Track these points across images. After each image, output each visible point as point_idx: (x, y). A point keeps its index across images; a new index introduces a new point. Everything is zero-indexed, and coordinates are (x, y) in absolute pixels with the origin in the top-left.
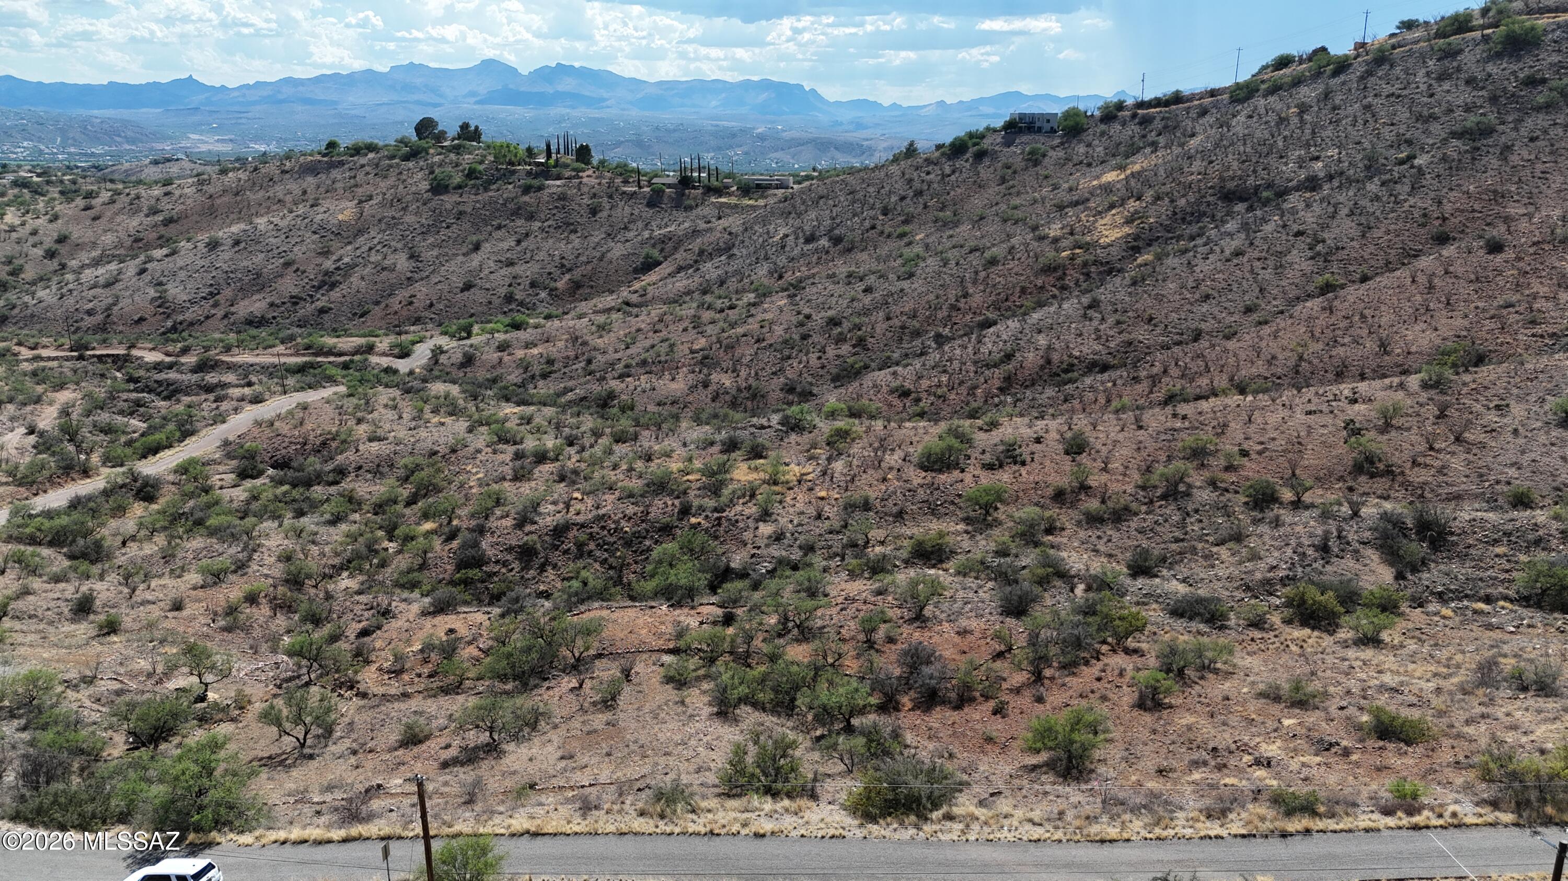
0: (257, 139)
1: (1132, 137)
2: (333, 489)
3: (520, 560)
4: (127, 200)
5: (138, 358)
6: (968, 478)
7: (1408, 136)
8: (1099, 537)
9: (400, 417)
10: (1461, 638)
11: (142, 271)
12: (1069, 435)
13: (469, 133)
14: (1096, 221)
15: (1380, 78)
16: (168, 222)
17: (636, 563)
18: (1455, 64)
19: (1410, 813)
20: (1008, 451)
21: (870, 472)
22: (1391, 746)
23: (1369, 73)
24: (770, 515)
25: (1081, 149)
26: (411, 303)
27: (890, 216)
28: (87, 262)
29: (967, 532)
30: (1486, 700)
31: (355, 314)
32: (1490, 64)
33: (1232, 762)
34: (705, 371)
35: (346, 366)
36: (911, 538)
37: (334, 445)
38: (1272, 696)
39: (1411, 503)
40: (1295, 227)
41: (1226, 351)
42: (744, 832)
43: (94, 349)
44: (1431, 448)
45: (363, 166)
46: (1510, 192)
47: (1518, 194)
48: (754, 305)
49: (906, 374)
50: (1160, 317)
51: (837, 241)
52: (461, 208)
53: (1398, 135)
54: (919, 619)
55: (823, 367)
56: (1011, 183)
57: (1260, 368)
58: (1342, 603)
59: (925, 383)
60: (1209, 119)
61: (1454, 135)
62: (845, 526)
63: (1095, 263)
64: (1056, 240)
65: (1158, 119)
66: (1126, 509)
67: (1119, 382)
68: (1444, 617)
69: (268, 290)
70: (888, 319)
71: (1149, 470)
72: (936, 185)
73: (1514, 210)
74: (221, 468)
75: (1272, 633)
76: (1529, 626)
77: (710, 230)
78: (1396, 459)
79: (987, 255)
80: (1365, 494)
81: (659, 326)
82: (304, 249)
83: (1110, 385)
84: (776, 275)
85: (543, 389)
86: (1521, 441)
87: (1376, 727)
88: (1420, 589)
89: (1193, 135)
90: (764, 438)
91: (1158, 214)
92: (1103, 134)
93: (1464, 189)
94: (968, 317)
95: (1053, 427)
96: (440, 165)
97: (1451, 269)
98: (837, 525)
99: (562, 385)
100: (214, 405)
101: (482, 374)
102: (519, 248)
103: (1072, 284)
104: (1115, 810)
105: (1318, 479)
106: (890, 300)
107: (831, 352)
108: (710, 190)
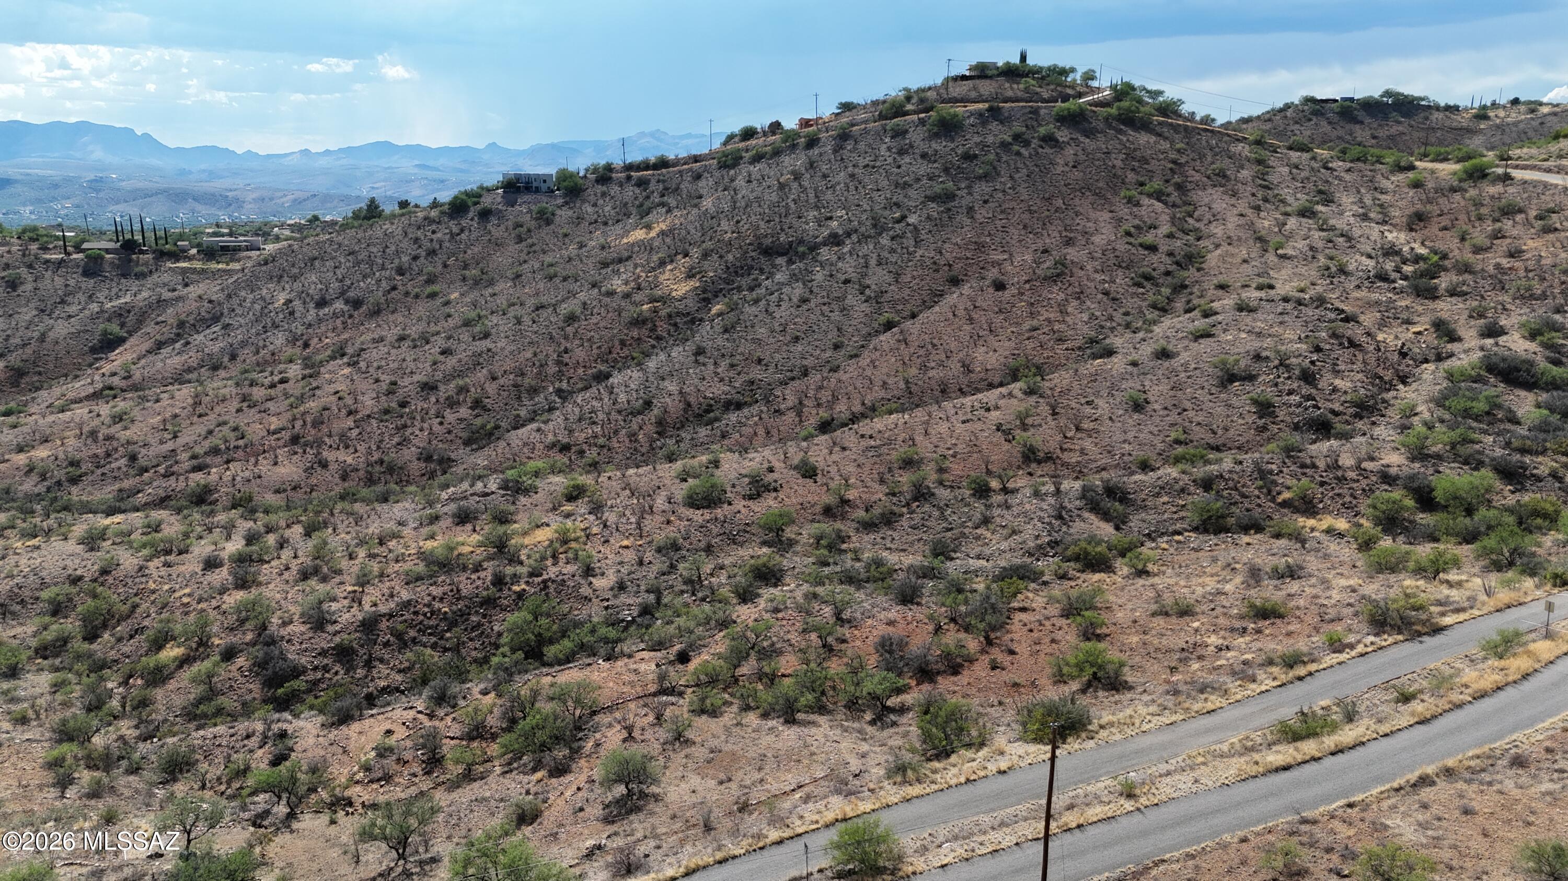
1: (636, 198)
3: (340, 661)
6: (741, 508)
8: (883, 538)
12: (794, 462)
14: (656, 276)
15: (851, 151)
17: (471, 640)
18: (906, 141)
20: (753, 482)
21: (648, 517)
23: (839, 147)
24: (592, 570)
25: (589, 208)
27: (408, 276)
29: (775, 553)
32: (933, 142)
33: (1203, 653)
34: (310, 451)
38: (1159, 613)
40: (840, 277)
41: (840, 381)
42: (991, 773)
46: (987, 243)
47: (993, 244)
48: (310, 376)
49: (553, 429)
50: (766, 357)
51: (356, 304)
53: (886, 199)
55: (449, 432)
56: (530, 241)
57: (880, 393)
59: (579, 436)
60: (707, 182)
61: (929, 199)
62: (672, 567)
63: (677, 314)
64: (627, 295)
65: (654, 182)
66: (890, 513)
67: (763, 415)
70: (493, 379)
71: (882, 481)
72: (447, 244)
73: (997, 256)
78: (1047, 448)
79: (561, 311)
81: (201, 410)
83: (756, 418)
85: (86, 494)
86: (1118, 424)
88: (1135, 534)
89: (701, 197)
91: (714, 267)
92: (604, 194)
93: (953, 241)
94: (580, 371)
95: (770, 457)
97: (976, 304)
98: (664, 567)
99: (114, 488)
103: (665, 334)
106: (481, 360)
107: (450, 416)
108: (162, 255)
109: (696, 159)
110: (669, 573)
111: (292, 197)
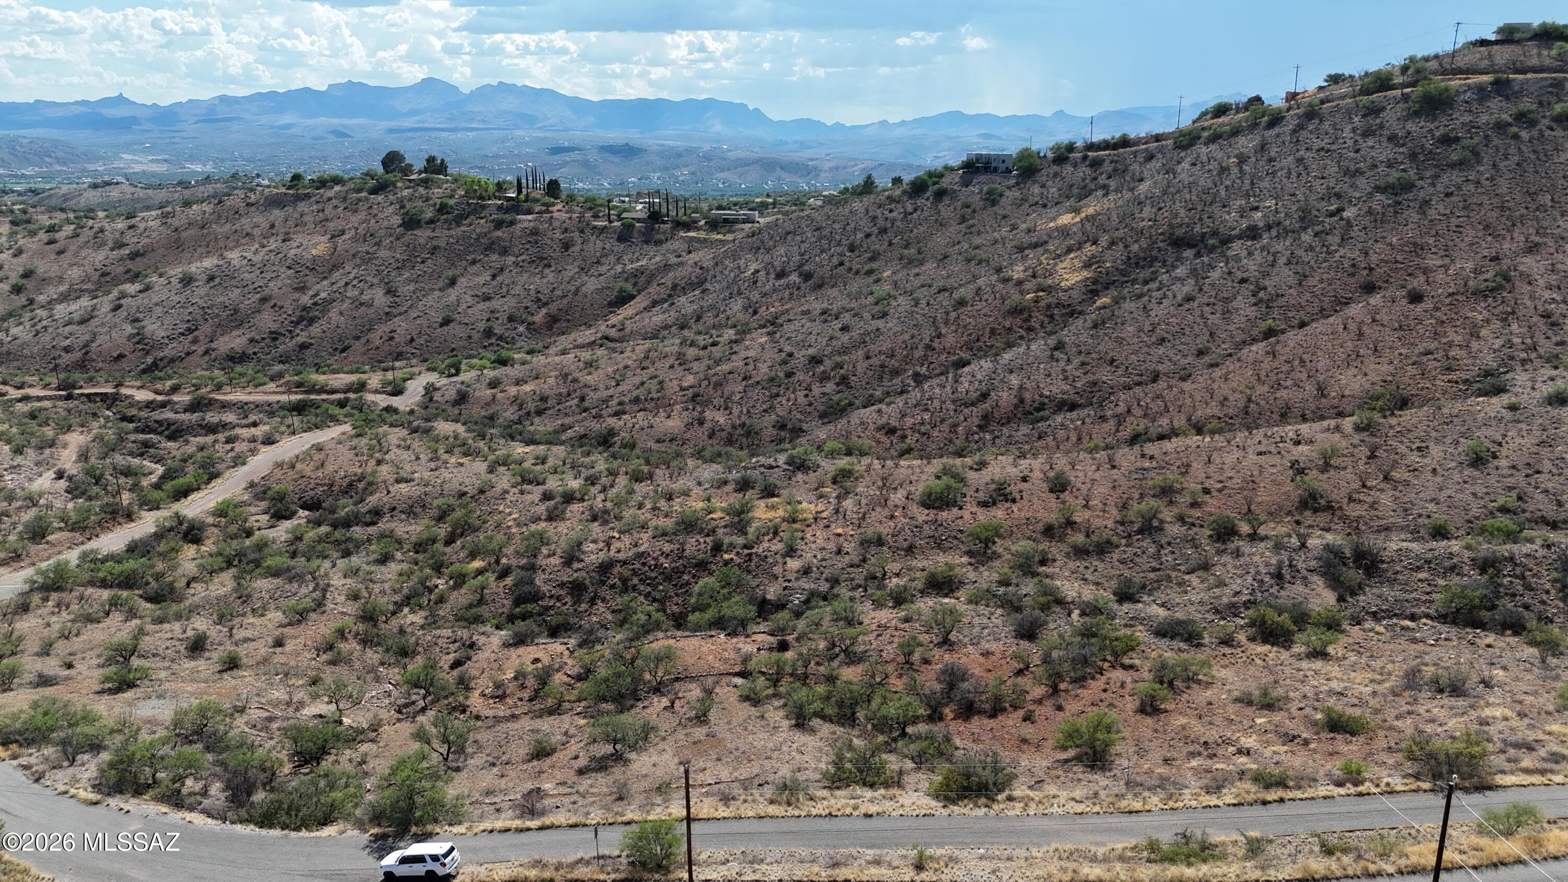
0: (193, 159)
1: (1084, 180)
2: (371, 530)
3: (572, 594)
4: (91, 233)
5: (127, 397)
6: (966, 514)
7: (1337, 190)
8: (1086, 568)
9: (418, 458)
10: (1392, 651)
11: (117, 308)
12: (1051, 474)
13: (435, 167)
14: (1056, 264)
15: (1311, 132)
16: (134, 256)
17: (677, 595)
18: (1378, 121)
19: (1356, 785)
20: (1000, 489)
21: (878, 509)
22: (1339, 737)
23: (1301, 127)
24: (795, 551)
25: (1036, 190)
26: (392, 338)
27: (857, 253)
28: (55, 297)
29: (971, 564)
30: (1411, 700)
31: (336, 349)
32: (1410, 122)
33: (1220, 752)
34: (699, 408)
35: (342, 404)
36: (923, 570)
37: (361, 486)
38: (1246, 701)
39: (1349, 534)
40: (1239, 275)
41: (1183, 392)
42: (855, 813)
43: (81, 387)
44: (1364, 486)
45: (330, 199)
46: (1428, 244)
47: (1436, 246)
48: (736, 342)
49: (891, 412)
50: (1121, 358)
51: (807, 277)
52: (435, 243)
53: (1328, 188)
54: (946, 642)
55: (810, 405)
56: (971, 222)
57: (1214, 409)
58: (1295, 622)
59: (909, 421)
60: (1155, 164)
61: (1378, 189)
62: (864, 560)
63: (1058, 305)
64: (1020, 283)
65: (1107, 162)
66: (1108, 542)
67: (1087, 420)
68: (1377, 633)
69: (247, 325)
70: (868, 358)
71: (1125, 507)
72: (899, 223)
73: (1433, 261)
74: (253, 510)
75: (1239, 650)
76: (1446, 639)
77: (681, 264)
78: (1334, 496)
79: (956, 295)
80: (1311, 526)
81: (646, 363)
82: (280, 284)
83: (1079, 423)
84: (750, 310)
85: (540, 426)
86: (1439, 479)
87: (1328, 722)
88: (1358, 610)
89: (1141, 180)
90: (775, 477)
91: (1112, 259)
92: (1056, 175)
93: (1388, 240)
94: (943, 357)
95: (1035, 465)
96: (410, 200)
97: (1378, 317)
98: (856, 560)
99: (560, 422)
100: (228, 447)
101: (477, 412)
102: (494, 283)
103: (1037, 326)
104: (1137, 790)
105: (1270, 514)
106: (867, 339)
107: (817, 390)
108: (679, 225)
109: (1158, 138)
110: (858, 566)
111: (862, 166)
